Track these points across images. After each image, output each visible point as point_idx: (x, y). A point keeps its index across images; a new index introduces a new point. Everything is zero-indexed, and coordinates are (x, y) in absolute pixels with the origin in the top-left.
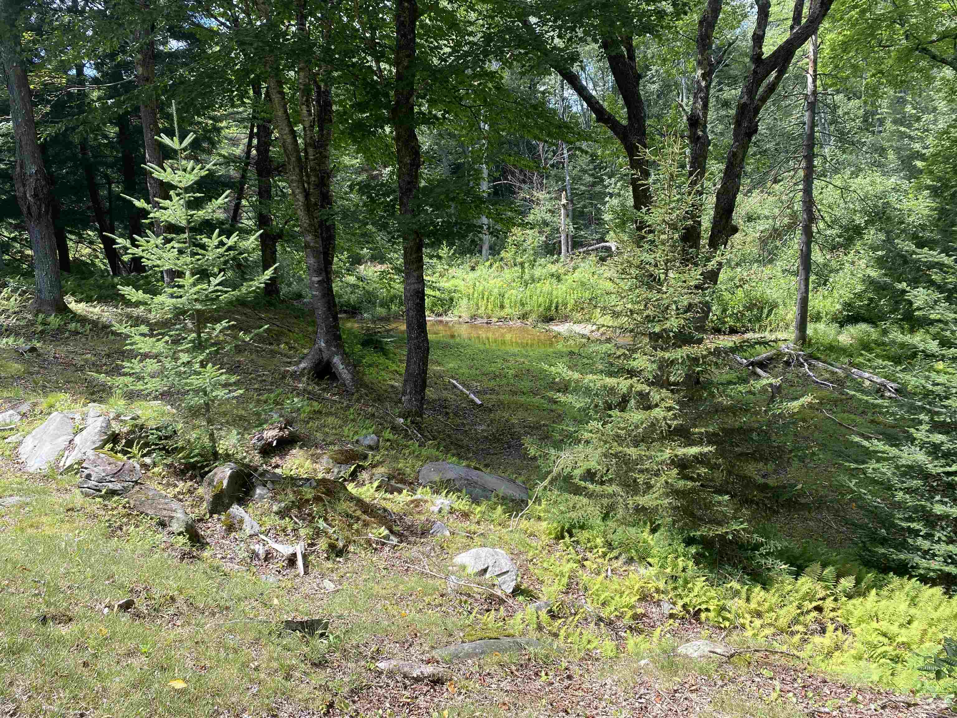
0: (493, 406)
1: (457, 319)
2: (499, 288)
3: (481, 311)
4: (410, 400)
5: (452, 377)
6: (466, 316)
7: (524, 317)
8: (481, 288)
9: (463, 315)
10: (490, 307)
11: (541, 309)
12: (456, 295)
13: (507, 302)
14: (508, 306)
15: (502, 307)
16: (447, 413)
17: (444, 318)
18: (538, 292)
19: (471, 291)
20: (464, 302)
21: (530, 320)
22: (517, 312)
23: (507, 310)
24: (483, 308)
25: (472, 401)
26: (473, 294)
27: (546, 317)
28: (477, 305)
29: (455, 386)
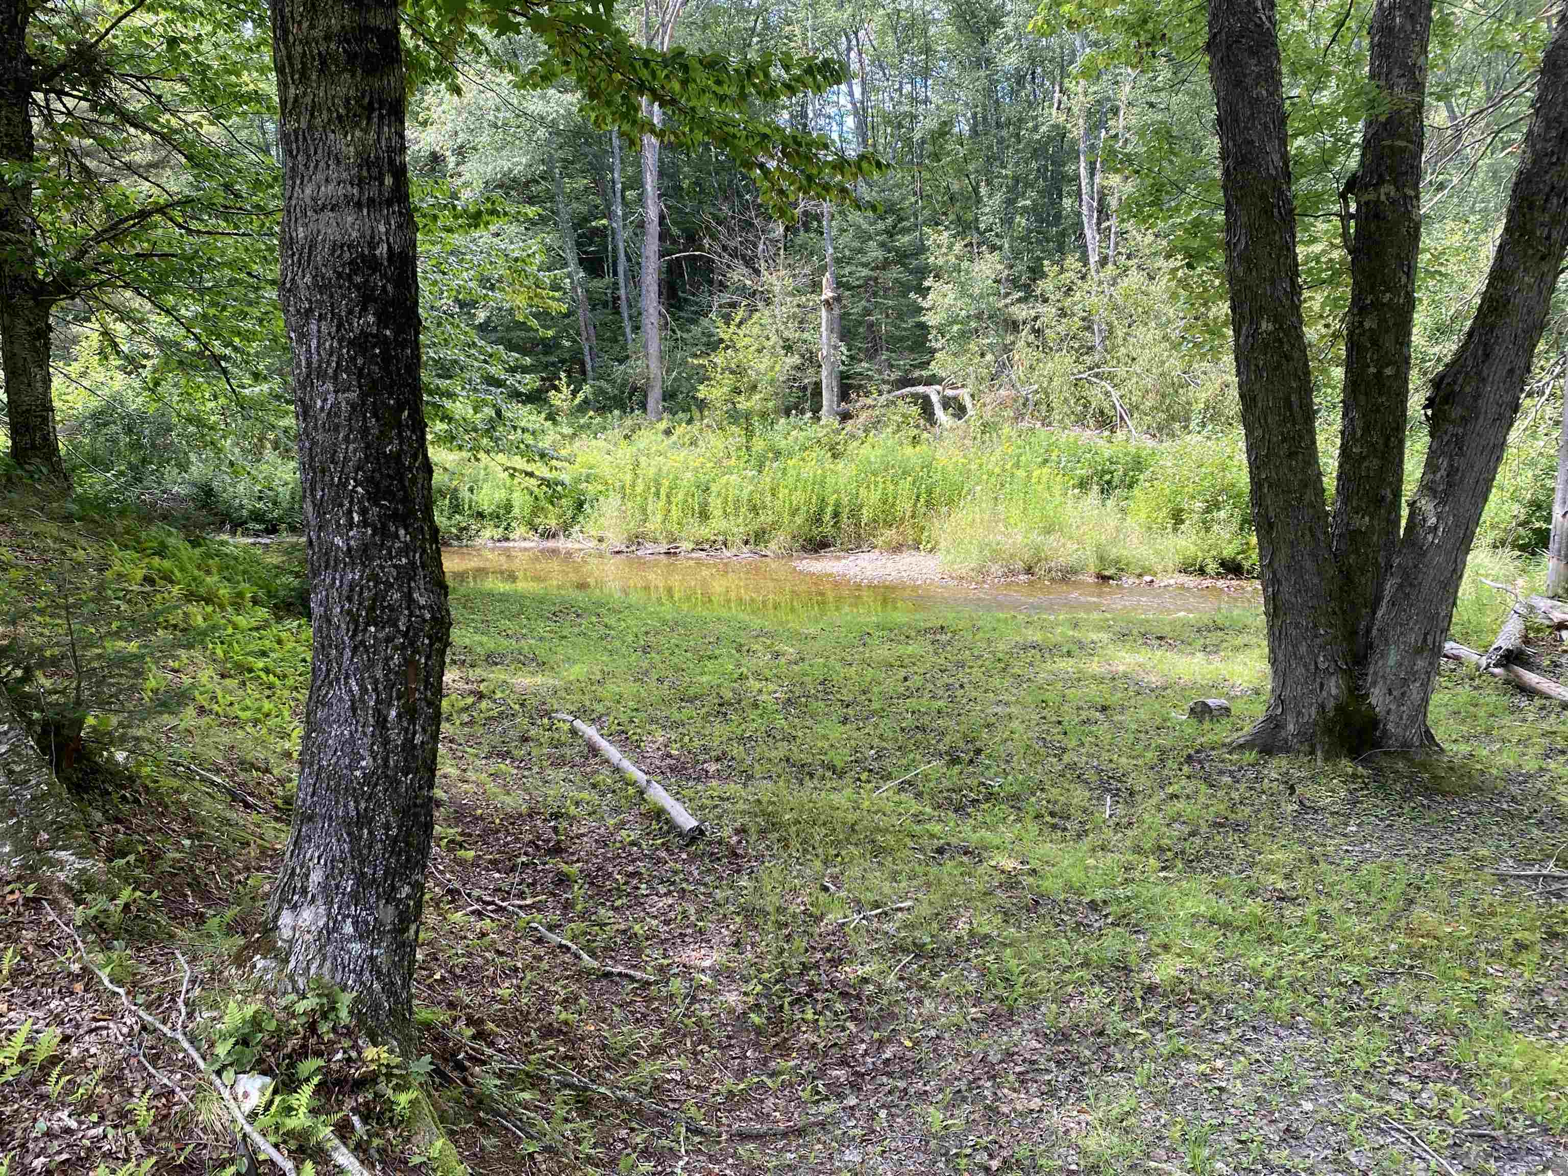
0: (742, 831)
1: (594, 543)
2: (696, 470)
3: (654, 524)
4: (330, 930)
5: (582, 712)
6: (615, 539)
7: (759, 537)
8: (652, 472)
9: (609, 534)
10: (675, 513)
11: (799, 520)
12: (592, 489)
13: (715, 504)
14: (718, 513)
15: (704, 515)
16: (563, 880)
17: (561, 543)
18: (791, 481)
19: (628, 478)
20: (610, 505)
21: (773, 545)
22: (738, 528)
23: (718, 523)
24: (659, 518)
25: (659, 814)
26: (633, 485)
27: (810, 540)
28: (644, 510)
29: (594, 750)
